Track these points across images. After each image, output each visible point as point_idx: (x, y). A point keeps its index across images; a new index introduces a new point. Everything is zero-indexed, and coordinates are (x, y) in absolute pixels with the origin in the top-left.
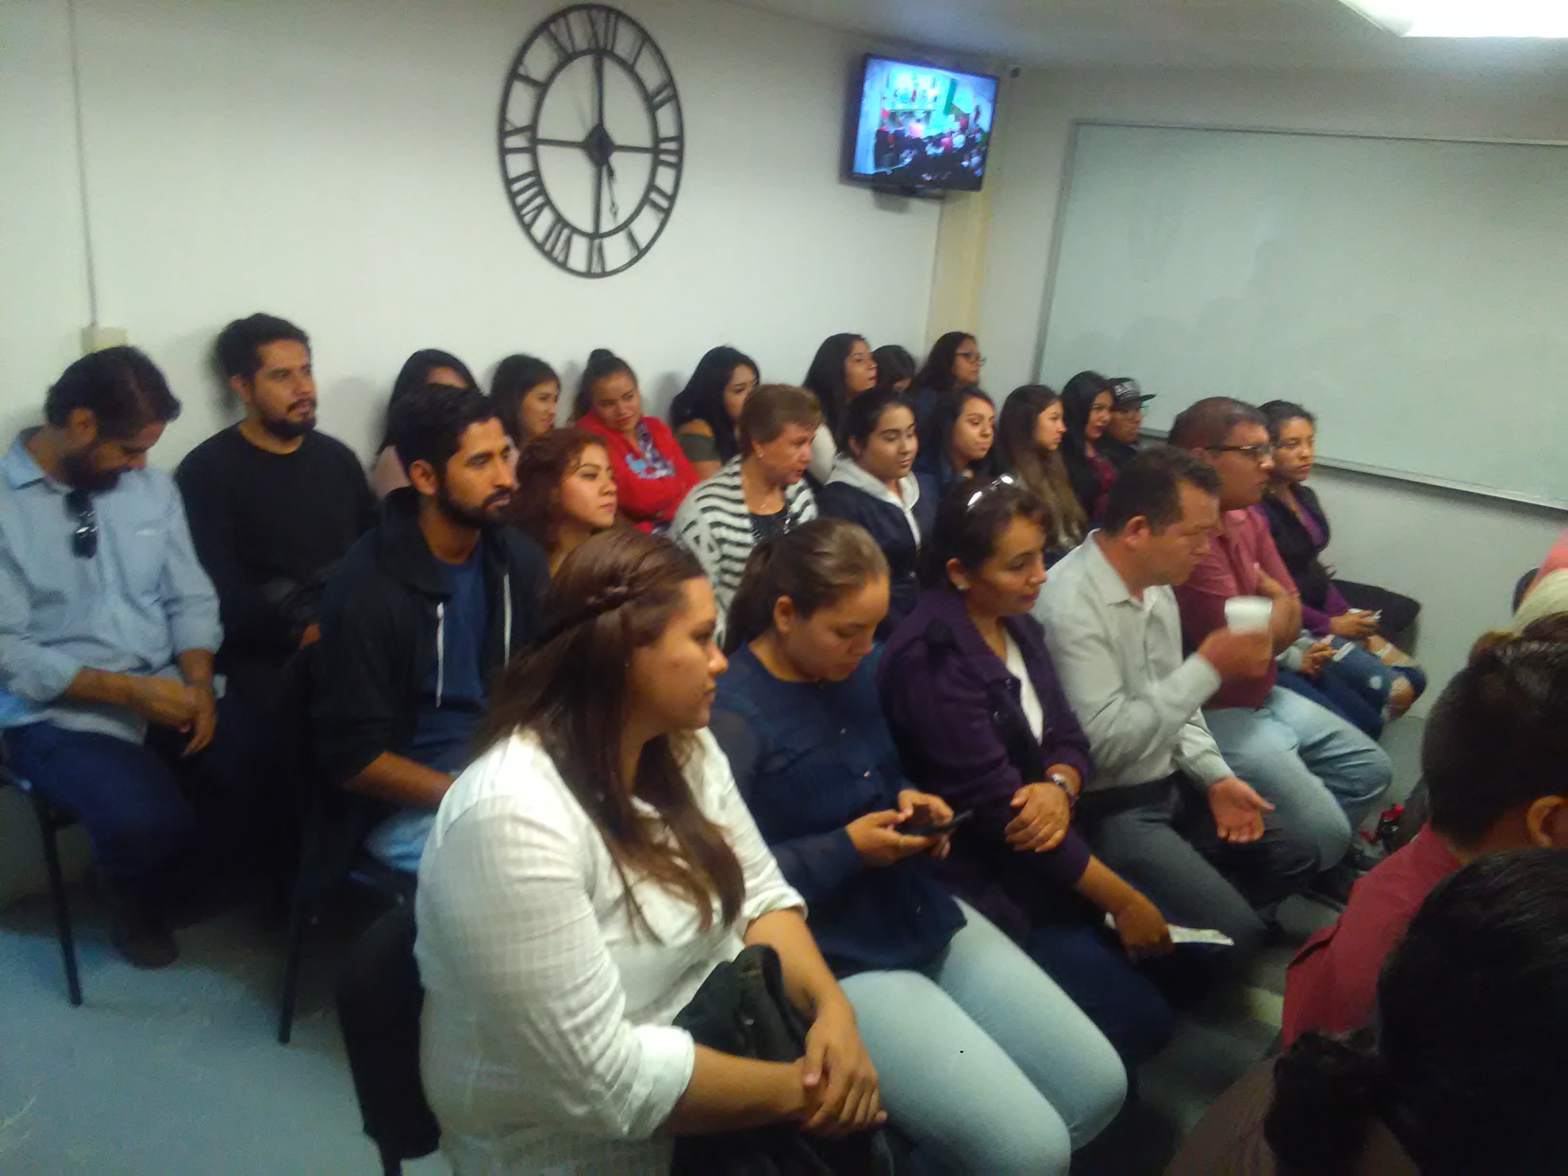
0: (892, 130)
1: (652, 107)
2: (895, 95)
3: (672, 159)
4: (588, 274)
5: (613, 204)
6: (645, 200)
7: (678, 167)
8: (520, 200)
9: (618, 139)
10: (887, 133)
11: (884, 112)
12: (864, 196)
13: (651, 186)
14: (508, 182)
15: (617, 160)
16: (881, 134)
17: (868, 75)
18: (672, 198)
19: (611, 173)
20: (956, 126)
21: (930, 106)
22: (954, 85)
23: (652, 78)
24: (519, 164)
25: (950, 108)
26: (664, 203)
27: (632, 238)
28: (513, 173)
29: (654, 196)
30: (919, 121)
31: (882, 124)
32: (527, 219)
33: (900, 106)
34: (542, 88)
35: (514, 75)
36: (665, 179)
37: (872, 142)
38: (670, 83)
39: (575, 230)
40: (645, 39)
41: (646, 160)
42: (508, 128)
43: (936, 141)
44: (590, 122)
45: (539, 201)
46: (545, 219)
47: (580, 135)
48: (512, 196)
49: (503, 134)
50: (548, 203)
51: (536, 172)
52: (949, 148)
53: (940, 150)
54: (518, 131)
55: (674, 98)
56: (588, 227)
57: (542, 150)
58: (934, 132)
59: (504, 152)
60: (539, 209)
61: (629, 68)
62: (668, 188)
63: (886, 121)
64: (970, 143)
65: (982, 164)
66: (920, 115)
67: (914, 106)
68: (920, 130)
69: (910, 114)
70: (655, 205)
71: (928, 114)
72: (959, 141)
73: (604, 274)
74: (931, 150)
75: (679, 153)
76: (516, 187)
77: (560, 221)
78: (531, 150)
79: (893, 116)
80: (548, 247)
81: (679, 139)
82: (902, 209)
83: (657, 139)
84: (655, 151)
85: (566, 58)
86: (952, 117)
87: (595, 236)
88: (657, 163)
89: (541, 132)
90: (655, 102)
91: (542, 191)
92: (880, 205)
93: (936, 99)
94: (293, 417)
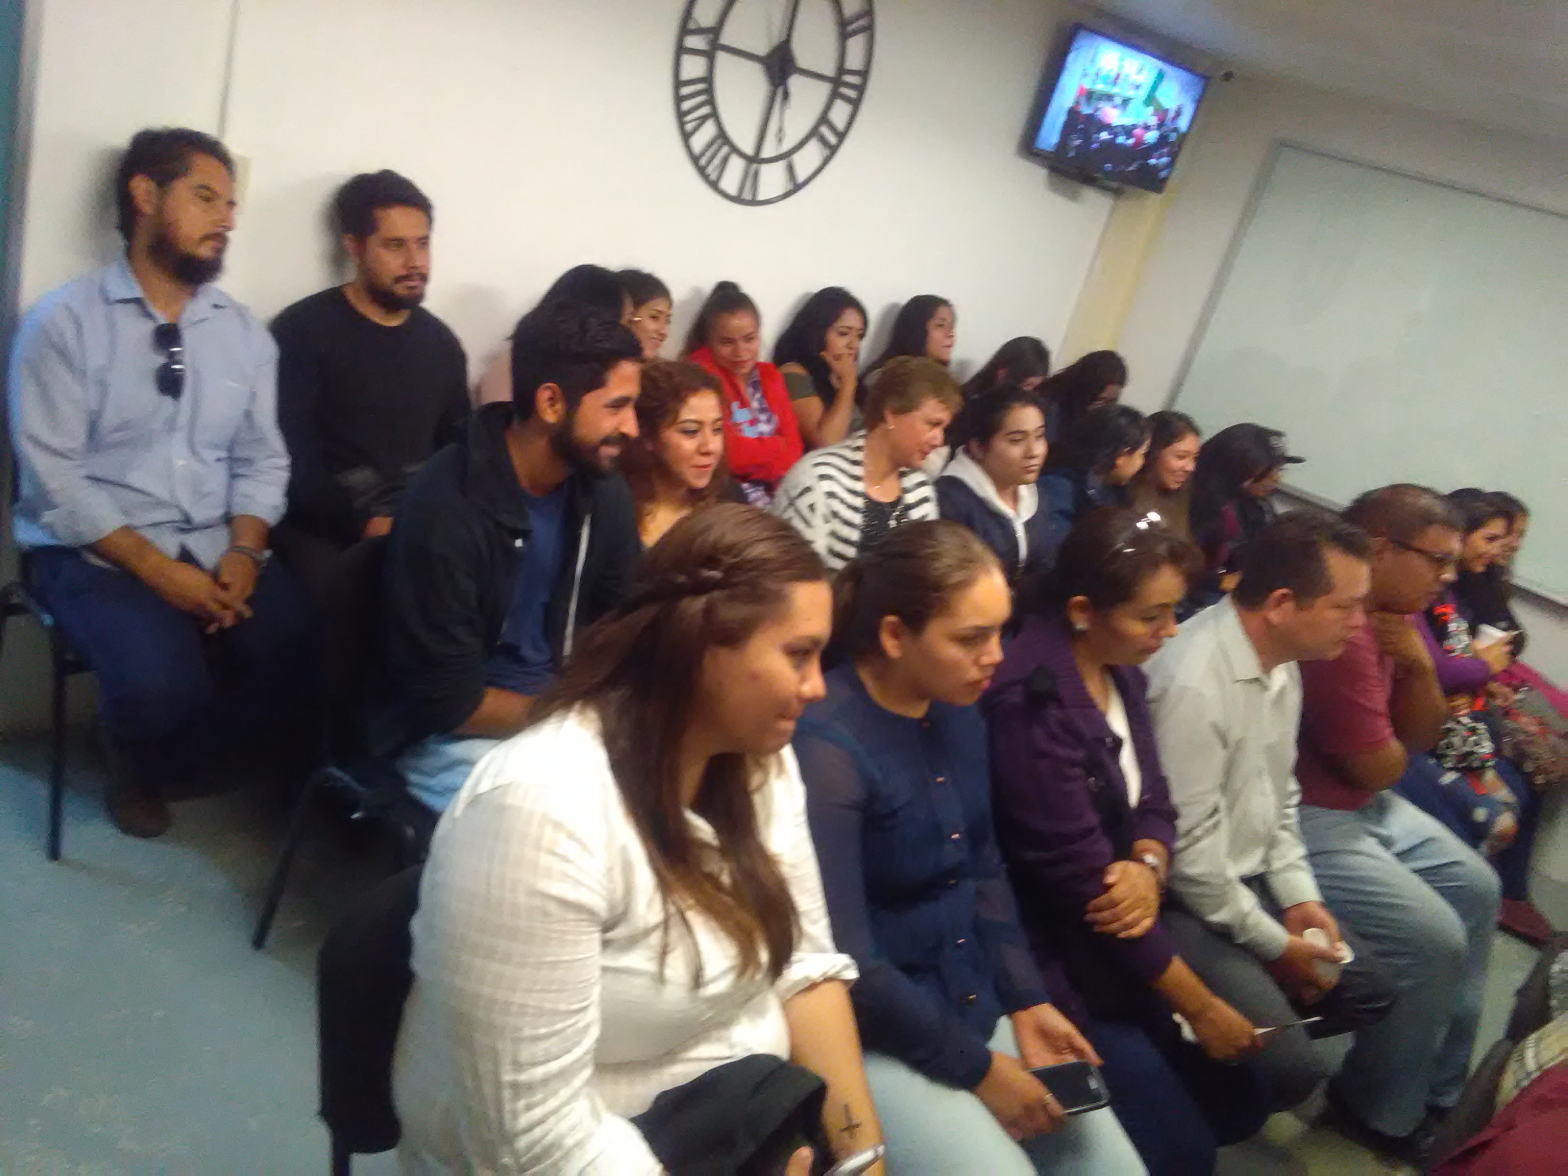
0: (1086, 110)
1: (844, 33)
2: (1097, 74)
3: (852, 94)
4: (737, 199)
5: (781, 127)
6: (814, 133)
7: (856, 104)
8: (686, 105)
9: (801, 59)
10: (1081, 113)
11: (1082, 89)
12: (1039, 174)
13: (824, 119)
14: (679, 84)
15: (795, 83)
16: (1073, 113)
17: (1076, 45)
18: (842, 136)
19: (786, 96)
20: (1153, 121)
21: (1130, 93)
22: (1161, 76)
23: (853, 2)
24: (693, 67)
25: (1150, 100)
26: (833, 139)
27: (790, 169)
28: (685, 75)
29: (824, 130)
30: (1115, 107)
31: (1077, 103)
32: (688, 127)
33: (1100, 87)
36: (840, 113)
37: (1062, 119)
38: (869, 12)
39: (735, 150)
41: (825, 89)
42: (692, 26)
43: (1128, 131)
44: (776, 38)
45: (705, 110)
46: (708, 131)
47: (762, 49)
48: (679, 99)
49: (685, 30)
50: (714, 115)
51: (708, 79)
52: (1139, 142)
53: (1131, 141)
54: (700, 31)
55: (869, 29)
56: (749, 150)
57: (722, 58)
58: (1127, 121)
59: (681, 50)
60: (703, 119)
62: (840, 124)
63: (1083, 100)
64: (1163, 140)
65: (1170, 165)
66: (1118, 101)
67: (1115, 90)
68: (1114, 116)
69: (1109, 97)
70: (824, 141)
71: (1126, 102)
72: (1151, 137)
73: (754, 202)
74: (1121, 140)
75: (861, 89)
76: (685, 91)
77: (722, 137)
78: (709, 55)
79: (1089, 96)
80: (703, 162)
81: (864, 74)
82: (1074, 196)
83: (842, 70)
84: (836, 82)
86: (1151, 109)
87: (754, 160)
88: (835, 95)
89: (726, 39)
90: (850, 28)
91: (711, 101)
92: (1054, 187)
93: (1138, 87)
94: (400, 290)
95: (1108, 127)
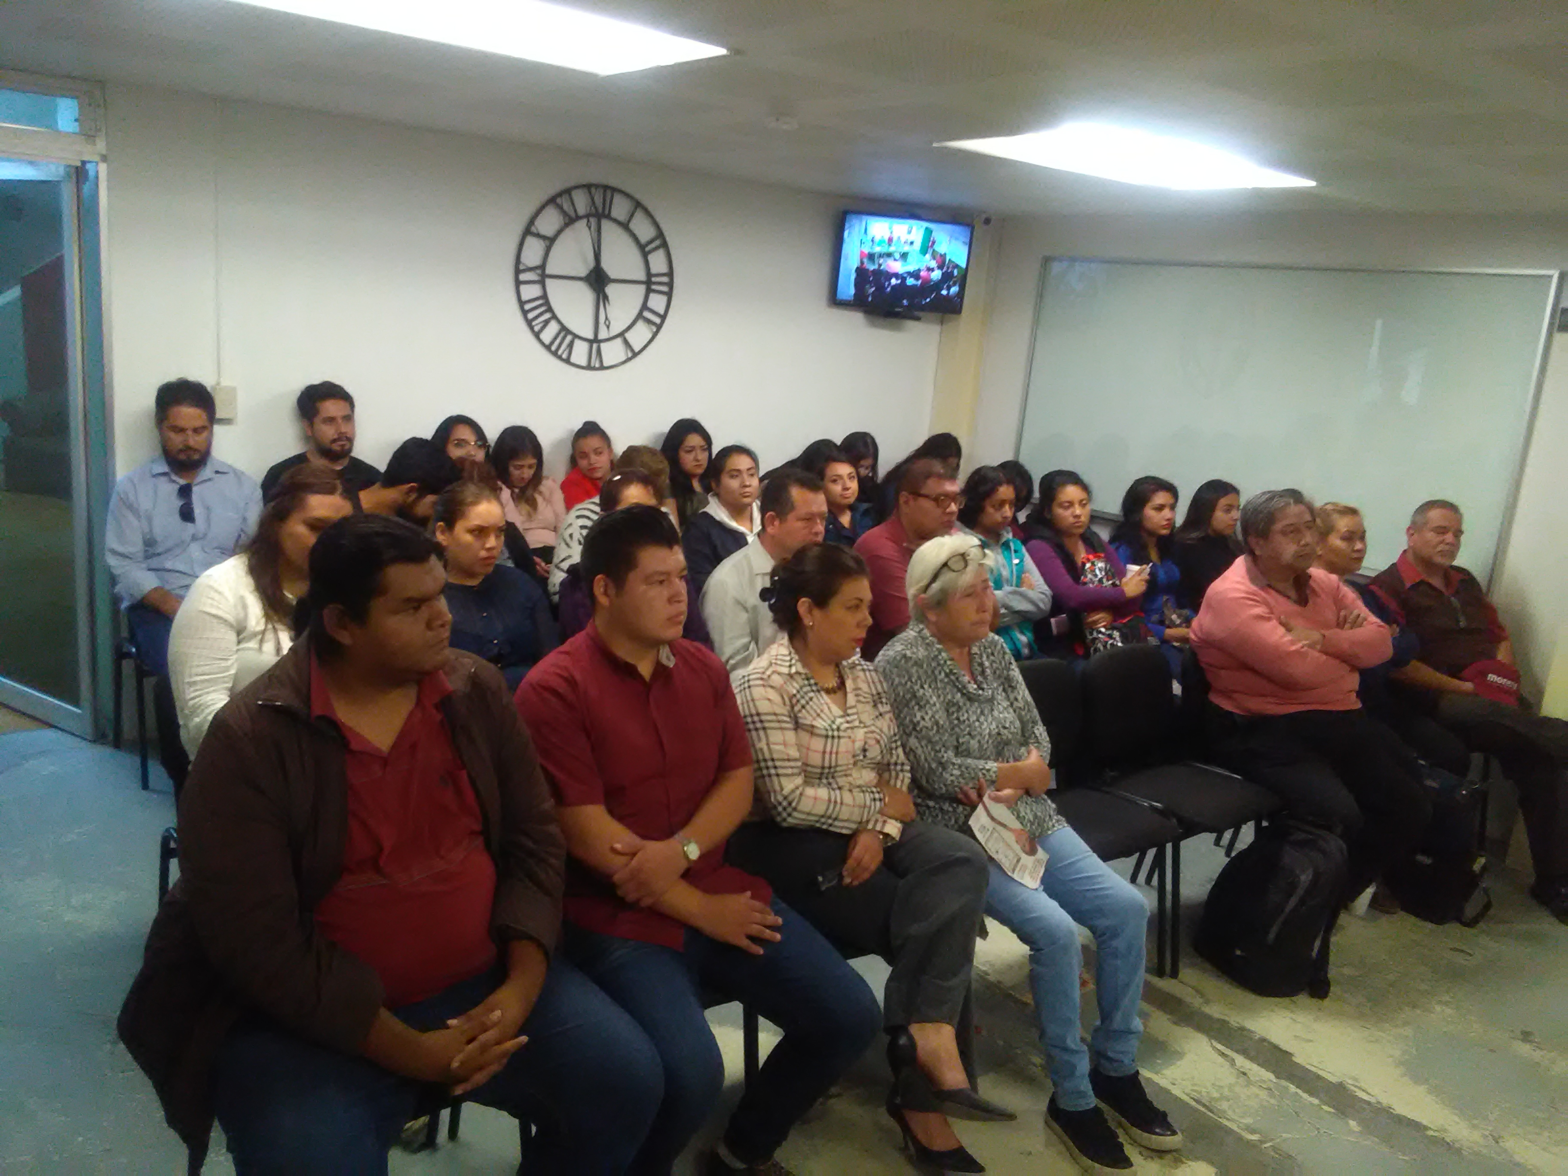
0: (872, 267)
1: (644, 251)
2: (873, 241)
3: (665, 289)
4: (589, 367)
5: (607, 318)
6: (640, 316)
7: (669, 295)
8: (531, 316)
9: (612, 273)
10: (868, 270)
11: (862, 253)
12: (857, 318)
13: (645, 307)
14: (521, 303)
15: (610, 290)
16: (861, 271)
17: (847, 226)
18: (663, 317)
19: (606, 298)
20: (933, 264)
21: (906, 248)
22: (929, 231)
23: (645, 231)
24: (530, 292)
25: (926, 250)
26: (658, 320)
27: (626, 343)
28: (525, 297)
29: (646, 314)
30: (895, 260)
31: (862, 263)
32: (537, 329)
33: (877, 249)
34: (550, 241)
35: (528, 231)
36: (657, 302)
37: (853, 276)
38: (660, 235)
39: (576, 336)
40: (638, 205)
41: (642, 289)
42: (521, 267)
43: (916, 275)
44: (592, 264)
45: (547, 316)
46: (553, 328)
47: (583, 272)
48: (525, 313)
49: (518, 271)
50: (554, 317)
51: (545, 296)
52: (927, 281)
53: (919, 282)
54: (529, 270)
55: (665, 245)
56: (590, 336)
57: (548, 282)
58: (911, 268)
59: (518, 283)
60: (546, 323)
61: (625, 226)
62: (660, 309)
63: (865, 260)
64: (947, 277)
65: (961, 292)
66: (897, 256)
67: (892, 249)
68: (897, 267)
69: (889, 255)
70: (649, 322)
71: (904, 256)
72: (936, 275)
73: (602, 368)
74: (910, 281)
75: (670, 285)
76: (527, 307)
77: (564, 330)
78: (542, 283)
79: (871, 257)
80: (553, 348)
81: (670, 274)
82: (898, 328)
83: (649, 275)
84: (649, 283)
85: (570, 220)
86: (928, 256)
87: (595, 341)
88: (649, 291)
89: (548, 271)
90: (647, 249)
91: (550, 309)
92: (873, 325)
93: (912, 243)
94: (336, 447)
95: (896, 275)
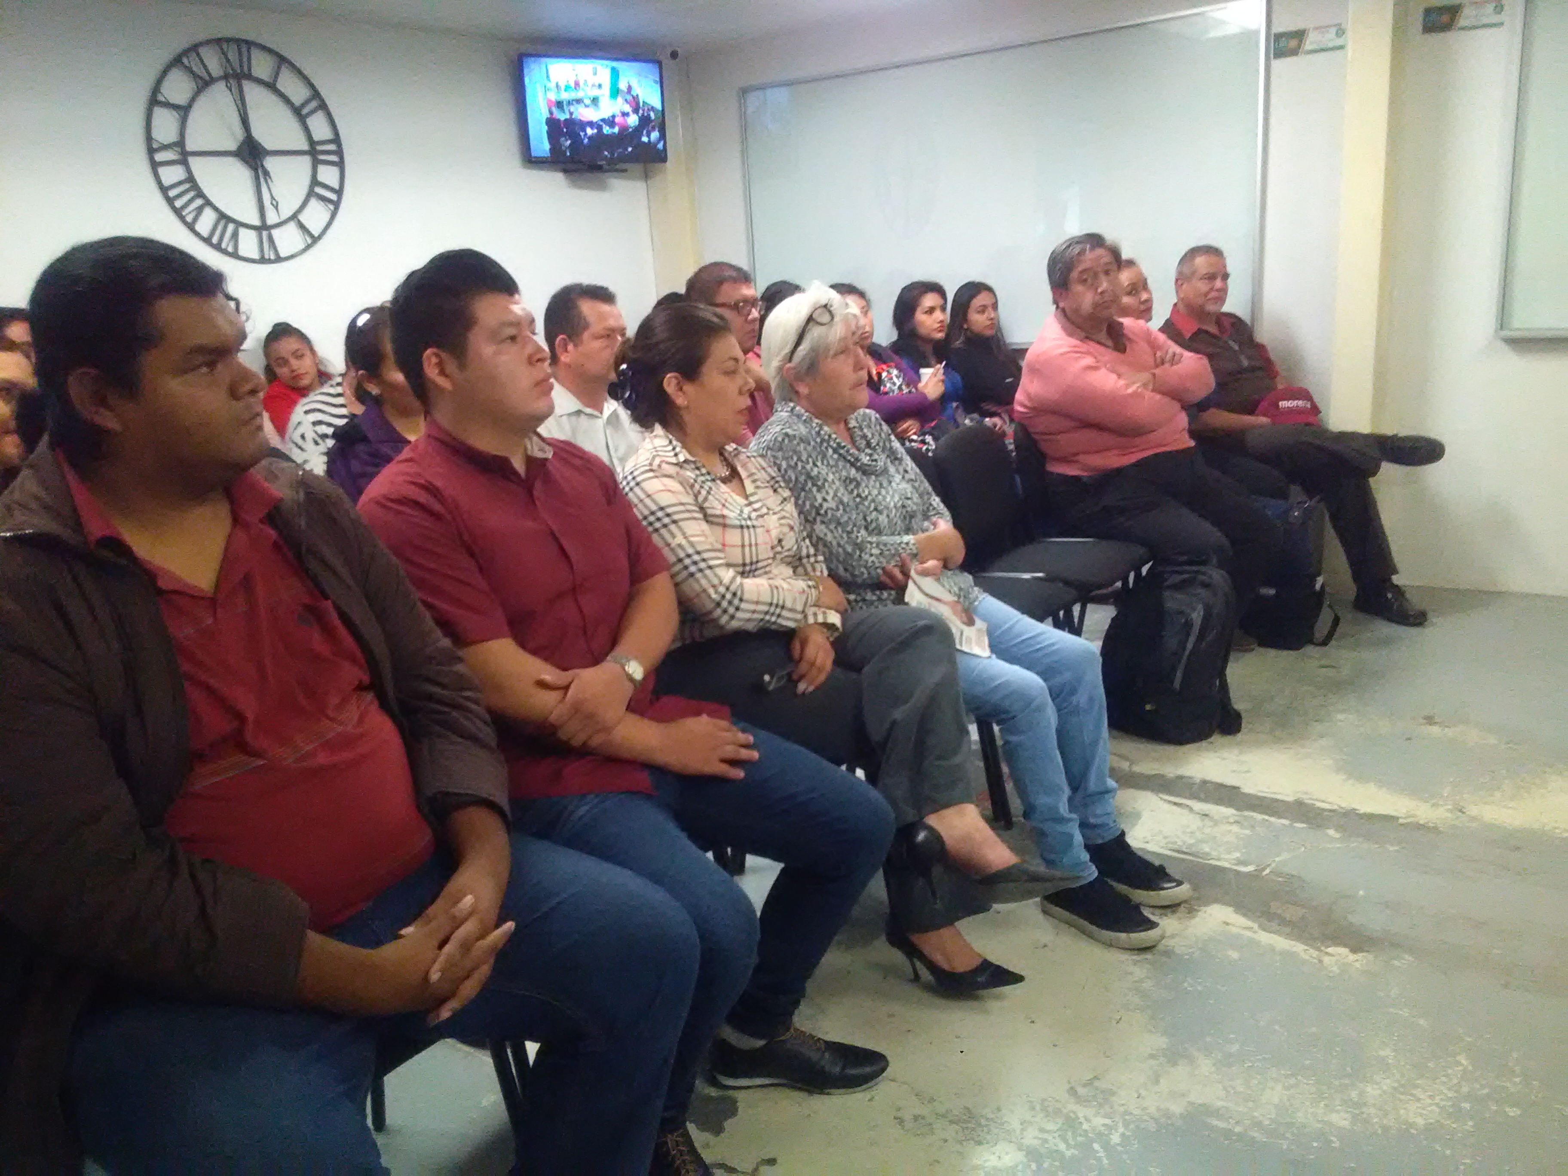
0: (562, 117)
1: (301, 115)
2: (557, 86)
3: (332, 158)
4: (263, 260)
5: (273, 198)
6: (311, 194)
7: (340, 164)
8: (178, 204)
9: (268, 145)
10: (559, 120)
11: (549, 102)
13: (315, 181)
14: (164, 190)
15: (270, 163)
16: (552, 123)
17: (526, 71)
18: (339, 192)
19: (266, 174)
20: (627, 108)
21: (595, 92)
22: (615, 73)
23: (298, 93)
24: (172, 175)
25: (615, 92)
26: (333, 196)
27: (302, 227)
28: (166, 182)
29: (319, 190)
30: (586, 106)
31: (551, 113)
32: (189, 219)
33: (565, 96)
34: (183, 111)
35: (154, 101)
36: (328, 175)
37: (545, 128)
38: (316, 94)
39: (240, 224)
40: (282, 60)
41: (303, 161)
42: (155, 145)
43: (611, 122)
44: (240, 135)
45: (199, 202)
46: (209, 217)
47: (232, 145)
48: (170, 201)
49: (151, 151)
50: (208, 203)
51: (191, 179)
52: (624, 128)
53: (616, 130)
54: (165, 147)
55: (323, 106)
56: (257, 222)
57: (192, 160)
58: (606, 115)
59: (155, 166)
60: (199, 211)
61: (271, 86)
62: (335, 183)
63: (554, 109)
64: (645, 121)
65: (663, 136)
66: (587, 102)
67: (580, 94)
68: (590, 114)
69: (579, 101)
70: (323, 199)
71: (595, 101)
72: (633, 120)
73: (279, 259)
74: (606, 130)
75: (339, 153)
76: (171, 193)
77: (223, 218)
78: (183, 162)
79: (559, 105)
80: (215, 240)
81: (337, 140)
82: (602, 187)
83: (312, 142)
84: (314, 154)
85: (204, 83)
86: (620, 100)
87: (263, 228)
88: (316, 163)
89: (190, 146)
90: (305, 111)
91: (200, 194)
92: (574, 184)
93: (600, 86)
95: (591, 124)
